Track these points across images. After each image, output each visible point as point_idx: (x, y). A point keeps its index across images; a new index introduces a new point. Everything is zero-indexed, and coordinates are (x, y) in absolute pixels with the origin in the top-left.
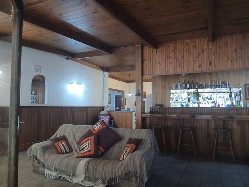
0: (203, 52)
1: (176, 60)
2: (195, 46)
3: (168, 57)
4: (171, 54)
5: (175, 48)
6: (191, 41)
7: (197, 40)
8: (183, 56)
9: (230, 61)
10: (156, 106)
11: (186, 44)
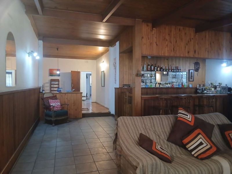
0: (191, 40)
1: (170, 44)
2: (186, 33)
3: (165, 39)
4: (167, 37)
5: (171, 31)
6: (183, 29)
7: (187, 28)
8: (177, 41)
9: (207, 52)
10: (124, 86)
11: (179, 29)
